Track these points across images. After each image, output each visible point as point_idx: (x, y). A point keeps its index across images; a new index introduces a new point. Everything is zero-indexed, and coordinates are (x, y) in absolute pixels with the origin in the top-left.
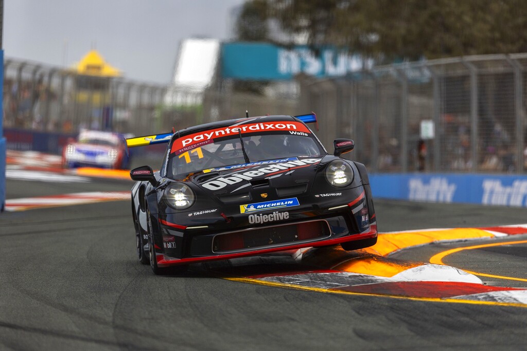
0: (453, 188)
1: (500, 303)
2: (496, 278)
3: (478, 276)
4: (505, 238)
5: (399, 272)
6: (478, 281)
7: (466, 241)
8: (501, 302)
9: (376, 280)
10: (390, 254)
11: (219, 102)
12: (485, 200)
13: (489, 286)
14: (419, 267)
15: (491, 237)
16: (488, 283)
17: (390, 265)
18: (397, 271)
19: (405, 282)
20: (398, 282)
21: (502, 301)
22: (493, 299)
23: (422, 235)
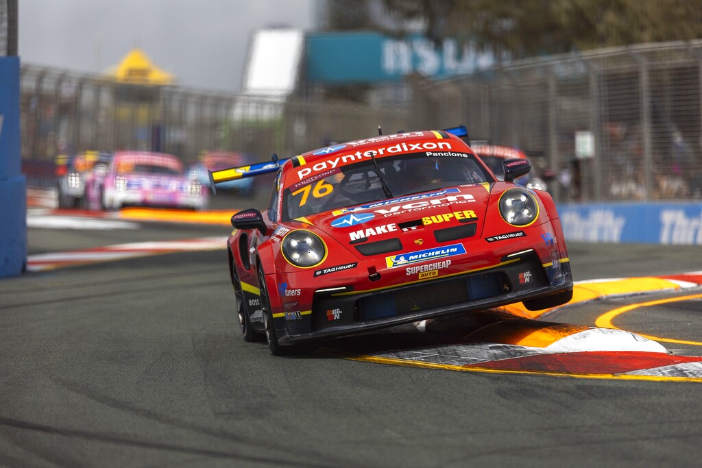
0: (620, 222)
1: (692, 379)
2: (685, 345)
3: (660, 343)
4: (694, 289)
5: (556, 340)
6: (662, 349)
7: (643, 294)
8: (693, 377)
9: (526, 351)
10: (543, 316)
11: (308, 116)
12: (664, 238)
13: (676, 356)
14: (583, 333)
15: (676, 289)
16: (675, 352)
17: (544, 331)
18: (554, 339)
19: (564, 353)
20: (556, 354)
21: (694, 375)
22: (682, 373)
23: (584, 289)
